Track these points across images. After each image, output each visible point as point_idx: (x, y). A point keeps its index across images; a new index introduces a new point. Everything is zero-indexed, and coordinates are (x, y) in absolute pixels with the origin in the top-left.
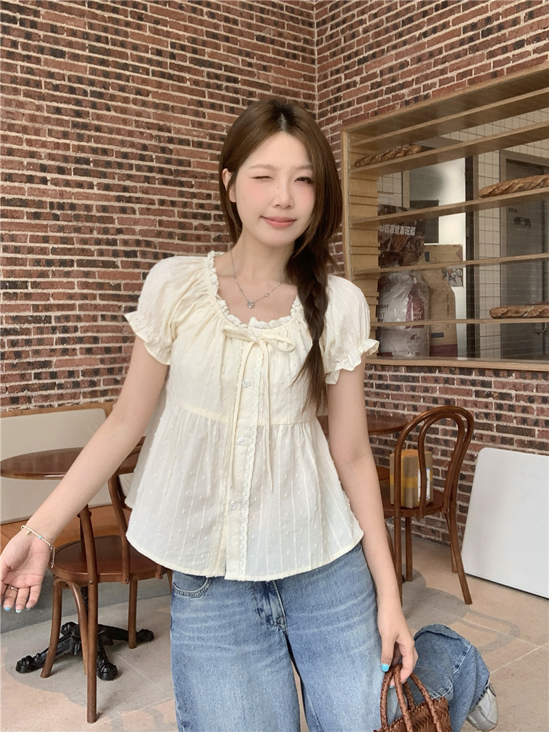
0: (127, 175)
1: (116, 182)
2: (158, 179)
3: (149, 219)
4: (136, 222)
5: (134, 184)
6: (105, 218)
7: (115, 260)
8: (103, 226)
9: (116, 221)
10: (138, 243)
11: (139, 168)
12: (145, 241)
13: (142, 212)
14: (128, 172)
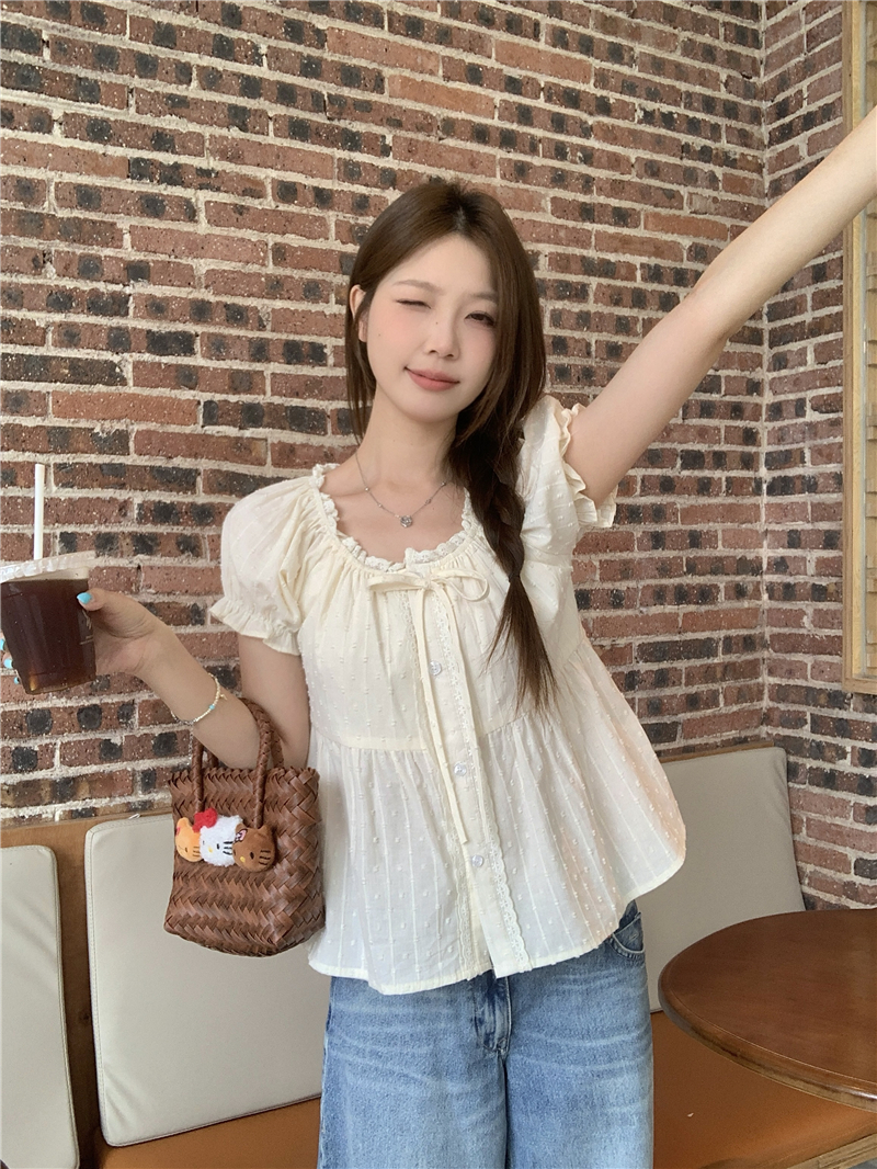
0: (170, 97)
1: (131, 115)
2: (275, 119)
3: (243, 240)
4: (198, 247)
5: (194, 128)
6: (87, 227)
7: (116, 359)
8: (79, 250)
9: (127, 237)
10: (201, 311)
11: (212, 79)
12: (226, 306)
13: (218, 215)
14: (172, 89)
